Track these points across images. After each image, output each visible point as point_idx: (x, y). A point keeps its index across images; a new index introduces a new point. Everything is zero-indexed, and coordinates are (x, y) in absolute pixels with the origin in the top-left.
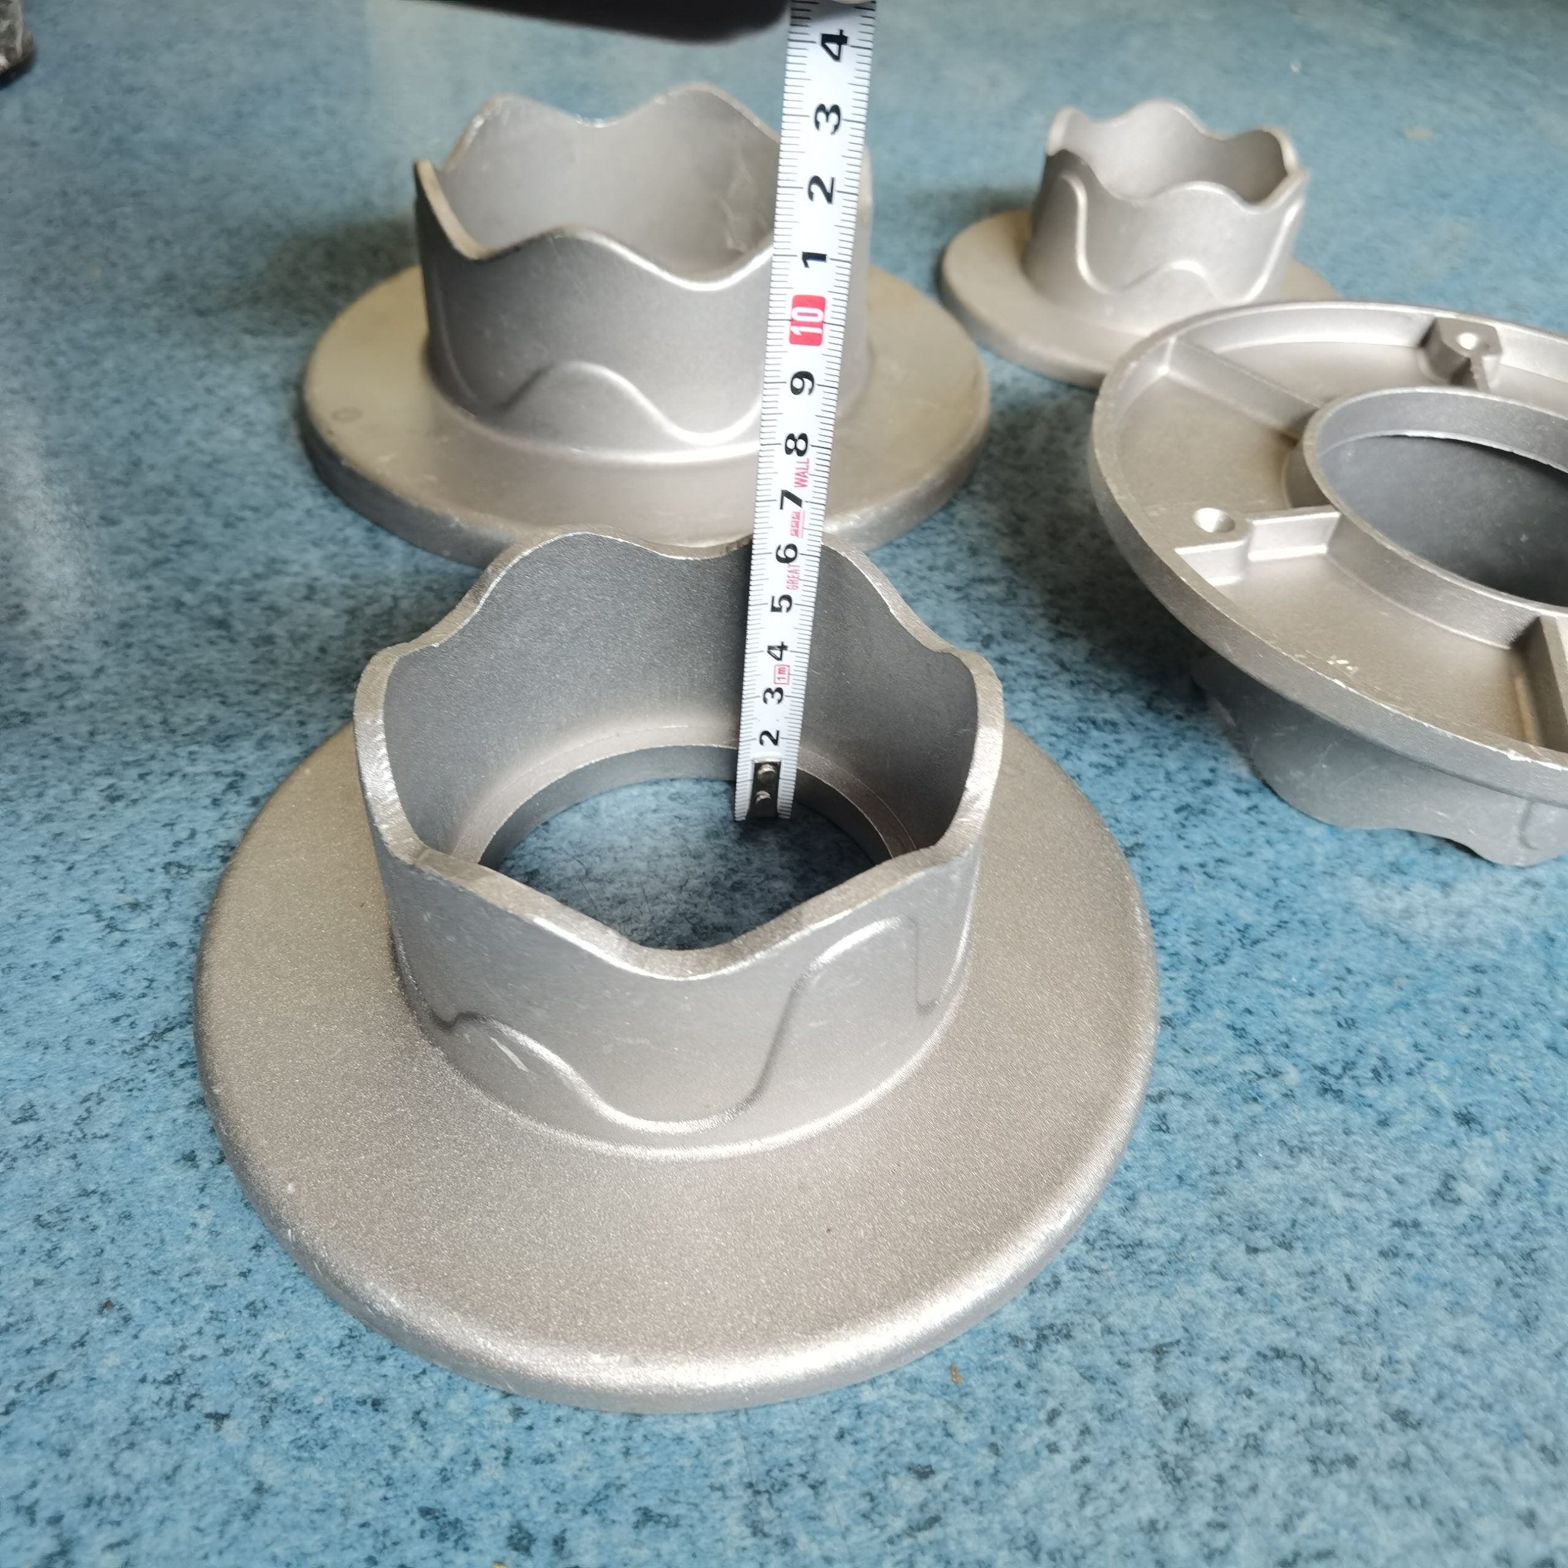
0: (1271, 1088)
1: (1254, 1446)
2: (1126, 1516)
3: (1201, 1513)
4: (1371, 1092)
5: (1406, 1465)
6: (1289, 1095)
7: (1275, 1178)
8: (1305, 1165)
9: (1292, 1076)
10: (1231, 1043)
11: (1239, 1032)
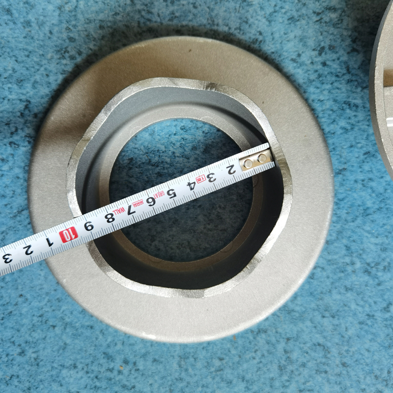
0: (349, 269)
1: (304, 365)
2: (267, 376)
3: (285, 378)
4: (380, 274)
5: (339, 375)
6: (354, 272)
7: (338, 297)
8: (349, 294)
9: (358, 265)
10: (344, 252)
11: (348, 248)
